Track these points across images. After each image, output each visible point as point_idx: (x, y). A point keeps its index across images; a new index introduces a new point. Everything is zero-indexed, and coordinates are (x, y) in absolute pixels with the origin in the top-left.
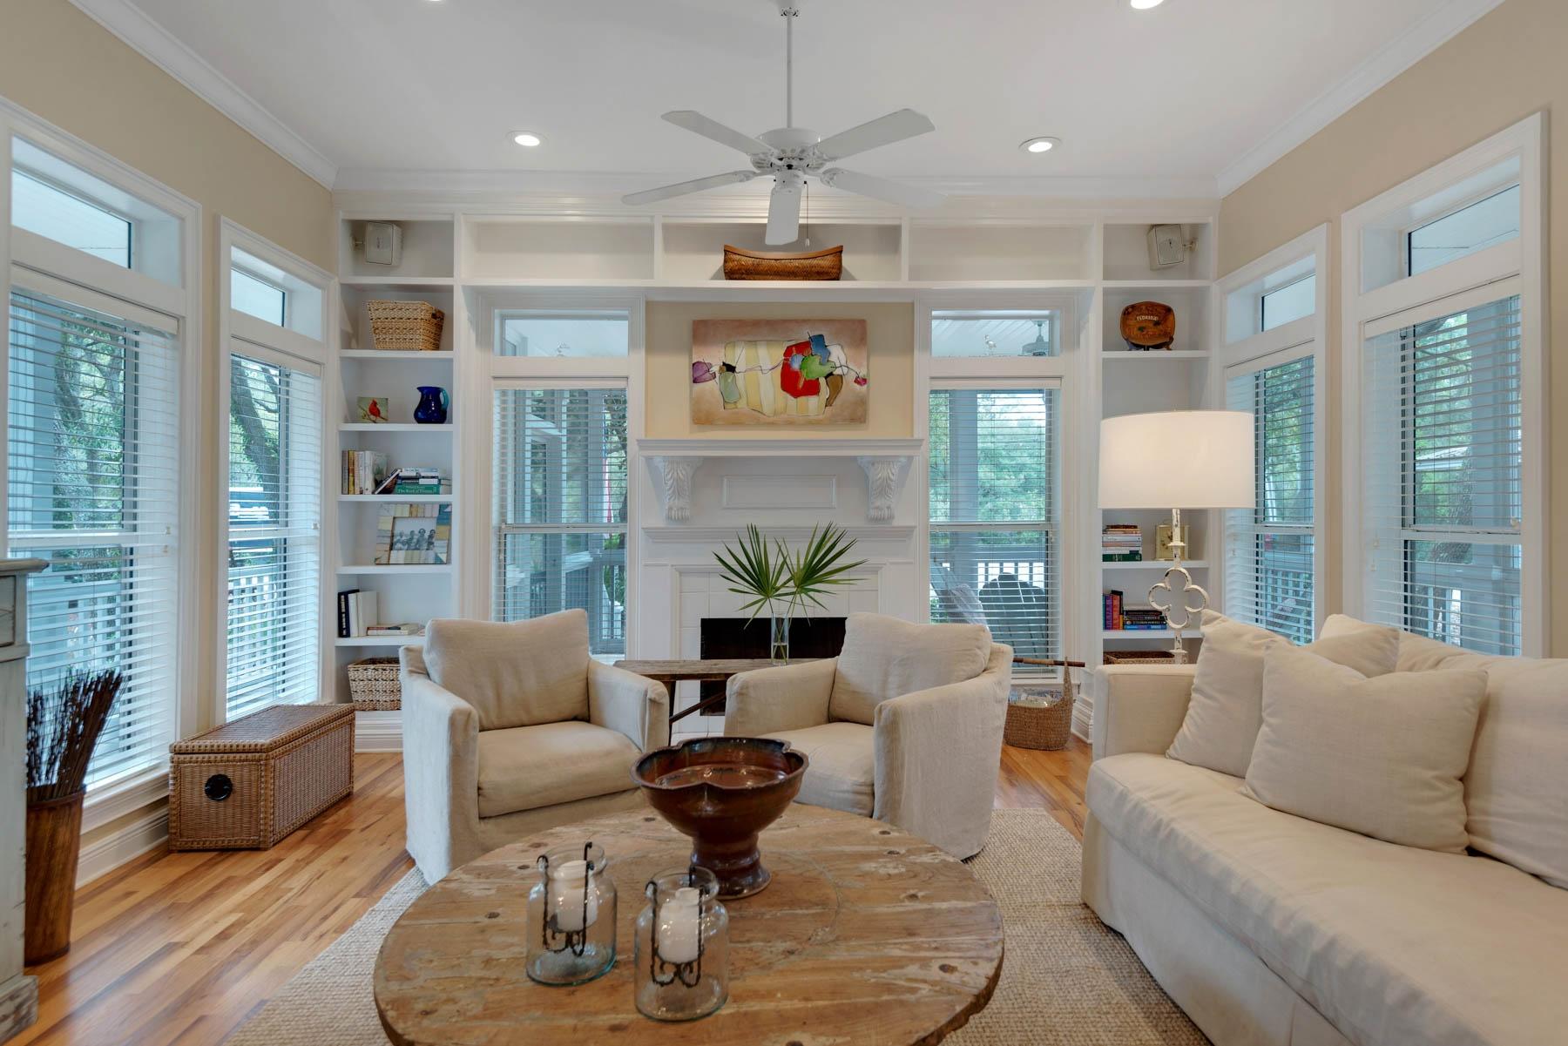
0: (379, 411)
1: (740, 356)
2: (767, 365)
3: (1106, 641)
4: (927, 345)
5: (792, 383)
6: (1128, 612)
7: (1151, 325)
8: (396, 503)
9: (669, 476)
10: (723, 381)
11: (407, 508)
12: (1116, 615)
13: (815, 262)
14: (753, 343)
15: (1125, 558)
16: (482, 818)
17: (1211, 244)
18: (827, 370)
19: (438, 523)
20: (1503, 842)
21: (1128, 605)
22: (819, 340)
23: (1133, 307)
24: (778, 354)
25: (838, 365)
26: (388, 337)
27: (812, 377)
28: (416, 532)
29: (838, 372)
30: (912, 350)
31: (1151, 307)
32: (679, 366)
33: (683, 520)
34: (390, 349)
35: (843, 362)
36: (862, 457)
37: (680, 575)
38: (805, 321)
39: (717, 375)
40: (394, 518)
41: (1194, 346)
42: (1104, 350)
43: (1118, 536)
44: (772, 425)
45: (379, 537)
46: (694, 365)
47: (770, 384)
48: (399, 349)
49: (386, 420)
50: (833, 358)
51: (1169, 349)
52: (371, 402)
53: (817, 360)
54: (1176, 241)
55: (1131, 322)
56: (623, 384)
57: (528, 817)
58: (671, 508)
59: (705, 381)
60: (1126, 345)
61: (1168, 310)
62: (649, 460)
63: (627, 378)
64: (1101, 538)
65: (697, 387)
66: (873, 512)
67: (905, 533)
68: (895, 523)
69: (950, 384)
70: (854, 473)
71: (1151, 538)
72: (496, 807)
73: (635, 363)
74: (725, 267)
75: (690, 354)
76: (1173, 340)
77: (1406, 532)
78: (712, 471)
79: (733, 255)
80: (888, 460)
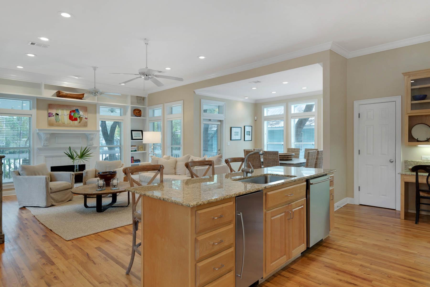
1: (60, 112)
2: (66, 114)
3: (131, 165)
4: (99, 113)
5: (71, 118)
6: (134, 160)
7: (138, 113)
9: (45, 137)
10: (56, 117)
12: (133, 160)
13: (79, 96)
14: (63, 109)
15: (134, 151)
16: (51, 193)
17: (147, 101)
18: (79, 116)
22: (77, 110)
23: (135, 109)
24: (68, 112)
27: (76, 117)
29: (81, 116)
30: (96, 114)
31: (138, 110)
32: (45, 113)
33: (46, 146)
35: (83, 115)
36: (87, 133)
37: (46, 158)
38: (74, 106)
39: (54, 115)
41: (144, 117)
42: (131, 116)
43: (133, 147)
44: (67, 126)
46: (49, 113)
47: (67, 118)
50: (80, 114)
51: (141, 117)
53: (77, 114)
54: (141, 99)
55: (135, 112)
56: (30, 116)
57: (57, 193)
58: (44, 144)
59: (51, 117)
60: (135, 116)
61: (140, 110)
62: (38, 133)
63: (32, 115)
64: (131, 148)
65: (50, 118)
66: (89, 144)
67: (95, 148)
68: (93, 146)
69: (104, 120)
70: (86, 137)
71: (138, 148)
72: (53, 191)
73: (34, 112)
74: (59, 94)
75: (48, 111)
76: (141, 115)
77: (172, 146)
78: (53, 136)
79: (59, 92)
80: (93, 134)
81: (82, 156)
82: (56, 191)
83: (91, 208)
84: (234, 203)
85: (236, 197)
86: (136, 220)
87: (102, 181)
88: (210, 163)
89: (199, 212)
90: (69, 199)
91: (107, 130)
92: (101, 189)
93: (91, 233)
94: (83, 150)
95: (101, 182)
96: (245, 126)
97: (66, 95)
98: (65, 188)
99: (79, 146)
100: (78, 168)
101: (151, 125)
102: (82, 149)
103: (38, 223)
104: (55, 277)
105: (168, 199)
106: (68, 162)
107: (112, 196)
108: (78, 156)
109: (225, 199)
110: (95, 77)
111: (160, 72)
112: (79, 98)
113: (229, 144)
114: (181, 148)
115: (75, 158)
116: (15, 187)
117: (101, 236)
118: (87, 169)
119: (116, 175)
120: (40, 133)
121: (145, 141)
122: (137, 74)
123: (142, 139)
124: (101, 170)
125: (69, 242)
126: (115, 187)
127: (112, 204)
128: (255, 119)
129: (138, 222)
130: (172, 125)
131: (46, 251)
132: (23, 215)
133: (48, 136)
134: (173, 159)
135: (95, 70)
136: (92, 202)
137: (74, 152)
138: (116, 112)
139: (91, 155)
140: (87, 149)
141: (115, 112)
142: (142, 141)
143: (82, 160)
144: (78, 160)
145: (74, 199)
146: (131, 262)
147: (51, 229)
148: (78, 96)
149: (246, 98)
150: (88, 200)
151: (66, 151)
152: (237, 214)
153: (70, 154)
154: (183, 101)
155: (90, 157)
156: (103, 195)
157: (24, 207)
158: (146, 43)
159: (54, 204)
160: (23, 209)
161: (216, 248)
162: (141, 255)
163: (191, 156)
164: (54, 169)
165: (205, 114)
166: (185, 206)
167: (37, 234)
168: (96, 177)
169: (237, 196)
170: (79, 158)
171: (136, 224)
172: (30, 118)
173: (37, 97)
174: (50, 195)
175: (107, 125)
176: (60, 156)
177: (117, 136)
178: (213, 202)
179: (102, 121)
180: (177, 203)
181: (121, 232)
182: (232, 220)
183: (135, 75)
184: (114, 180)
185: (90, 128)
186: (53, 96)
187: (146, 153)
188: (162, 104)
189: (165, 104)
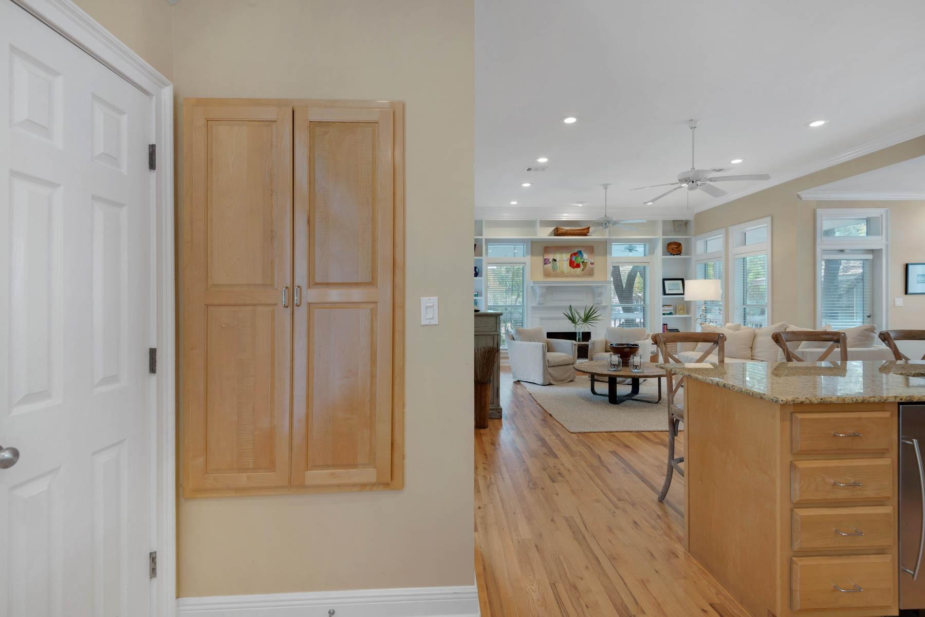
1: (558, 257)
2: (565, 259)
4: (611, 254)
5: (572, 264)
6: (669, 330)
7: (675, 248)
9: (541, 291)
10: (553, 264)
12: (666, 329)
13: (582, 231)
14: (562, 253)
15: (668, 314)
16: (548, 367)
17: (692, 226)
18: (582, 260)
20: (758, 357)
22: (580, 252)
23: (670, 243)
24: (569, 256)
25: (585, 259)
27: (578, 263)
29: (585, 261)
30: (606, 254)
31: (675, 243)
32: (540, 260)
33: (542, 304)
35: (587, 258)
36: (594, 286)
37: (541, 319)
38: (576, 246)
39: (551, 262)
41: (687, 254)
42: (663, 255)
43: (666, 308)
44: (567, 276)
46: (545, 259)
47: (566, 265)
50: (584, 257)
51: (680, 255)
53: (580, 257)
54: (682, 225)
55: (670, 247)
56: (523, 265)
57: (556, 368)
58: (539, 301)
59: (548, 264)
60: (669, 254)
61: (680, 244)
62: (532, 287)
63: (525, 263)
64: (662, 308)
65: (545, 265)
66: (596, 302)
67: (605, 307)
68: (602, 304)
69: (617, 265)
70: (591, 290)
71: (675, 309)
72: (551, 365)
73: (528, 259)
74: (557, 233)
75: (543, 256)
76: (681, 252)
77: (745, 307)
78: (551, 290)
79: (557, 229)
80: (601, 287)
81: (587, 319)
82: (554, 364)
83: (601, 396)
84: (892, 415)
85: (899, 404)
86: (675, 419)
87: (616, 357)
88: (837, 338)
89: (800, 416)
90: (570, 379)
91: (621, 282)
92: (615, 369)
93: (603, 430)
95: (616, 359)
97: (566, 232)
98: (565, 363)
99: (583, 304)
100: (581, 337)
101: (699, 269)
102: (587, 309)
103: (535, 403)
104: (559, 473)
105: (733, 386)
106: (568, 327)
107: (631, 383)
108: (580, 319)
109: (866, 402)
110: (606, 200)
111: (720, 170)
112: (583, 234)
113: (899, 303)
114: (766, 310)
115: (577, 321)
116: (509, 356)
117: (616, 438)
118: (593, 338)
119: (638, 350)
120: (535, 287)
121: (687, 297)
122: (676, 182)
123: (683, 294)
124: (615, 342)
125: (574, 435)
126: (636, 368)
127: (633, 396)
129: (678, 421)
130: (745, 266)
131: (547, 438)
132: (518, 390)
133: (545, 290)
134: (746, 330)
135: (606, 189)
136: (603, 388)
137: (575, 312)
138: (637, 251)
139: (599, 318)
140: (594, 309)
141: (635, 250)
142: (684, 298)
143: (587, 325)
144: (581, 325)
145: (576, 380)
146: (666, 483)
147: (551, 413)
148: (580, 231)
150: (596, 384)
151: (565, 311)
152: (904, 441)
153: (571, 316)
154: (770, 217)
155: (597, 321)
156: (618, 379)
157: (519, 381)
158: (693, 126)
159: (553, 383)
160: (518, 384)
161: (843, 494)
162: (683, 476)
163: (791, 325)
164: (550, 335)
165: (824, 239)
166: (767, 400)
167: (535, 416)
168: (606, 351)
169: (903, 401)
170: (582, 321)
171: (674, 424)
172: (524, 268)
173: (531, 239)
174: (547, 369)
175: (621, 273)
176: (558, 319)
177: (637, 292)
178: (834, 404)
179: (615, 267)
180: (751, 393)
181: (647, 439)
182: (888, 449)
183: (672, 184)
184: (635, 357)
185: (597, 277)
186: (550, 235)
187: (691, 317)
188: (724, 229)
189: (730, 227)
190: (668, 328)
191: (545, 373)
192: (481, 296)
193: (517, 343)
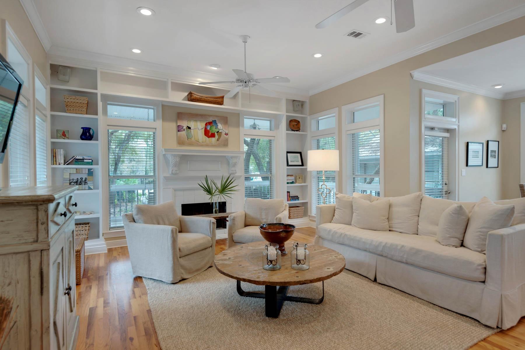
0: (65, 135)
1: (192, 124)
2: (200, 128)
4: (243, 126)
5: (207, 133)
7: (295, 125)
8: (70, 168)
9: (174, 160)
10: (187, 132)
11: (75, 170)
12: (289, 197)
13: (217, 99)
14: (196, 121)
15: (291, 183)
16: (180, 258)
17: (307, 106)
18: (217, 130)
19: (88, 175)
21: (291, 195)
22: (215, 122)
23: (291, 120)
24: (203, 125)
25: (220, 129)
26: (72, 109)
27: (213, 132)
28: (79, 178)
29: (220, 131)
30: (239, 126)
31: (296, 121)
32: (173, 126)
33: (176, 174)
34: (73, 113)
35: (222, 129)
36: (228, 156)
37: (175, 191)
38: (211, 116)
39: (185, 130)
40: (70, 173)
41: (303, 131)
42: (286, 131)
43: (290, 178)
44: (202, 146)
45: (64, 180)
46: (178, 126)
47: (201, 133)
48: (76, 113)
49: (68, 138)
50: (219, 127)
51: (299, 131)
52: (63, 131)
53: (214, 127)
54: (299, 105)
55: (291, 124)
56: (154, 130)
57: (189, 257)
58: (173, 170)
59: (182, 131)
60: (290, 130)
61: (299, 122)
62: (164, 155)
63: (156, 129)
64: (286, 178)
65: (179, 133)
66: (232, 171)
68: (236, 175)
70: (225, 160)
71: (296, 178)
72: (183, 254)
73: (159, 124)
74: (191, 98)
75: (177, 123)
76: (300, 129)
77: (354, 176)
78: (184, 159)
79: (190, 94)
80: (236, 157)
81: (224, 189)
82: (188, 253)
87: (274, 248)
92: (272, 266)
94: (225, 181)
95: (272, 251)
96: (488, 141)
97: (200, 98)
98: (203, 247)
99: (219, 174)
100: (218, 209)
101: (314, 143)
102: (223, 179)
106: (203, 198)
108: (217, 190)
110: (245, 55)
112: (218, 103)
113: (464, 173)
115: (213, 192)
118: (229, 208)
120: (167, 155)
121: (310, 168)
126: (300, 263)
128: (503, 129)
130: (354, 141)
133: (178, 159)
135: (245, 42)
137: (212, 183)
139: (234, 189)
140: (230, 180)
143: (224, 195)
144: (217, 196)
148: (215, 99)
149: (496, 87)
151: (200, 181)
153: (207, 187)
154: (383, 95)
157: (140, 278)
159: (185, 277)
164: (186, 209)
168: (246, 225)
170: (219, 192)
172: (154, 133)
173: (162, 101)
174: (178, 260)
176: (193, 190)
185: (231, 147)
186: (184, 100)
187: (307, 186)
188: (337, 108)
189: (343, 107)
190: (291, 196)
191: (176, 266)
192: (97, 164)
193: (140, 226)
